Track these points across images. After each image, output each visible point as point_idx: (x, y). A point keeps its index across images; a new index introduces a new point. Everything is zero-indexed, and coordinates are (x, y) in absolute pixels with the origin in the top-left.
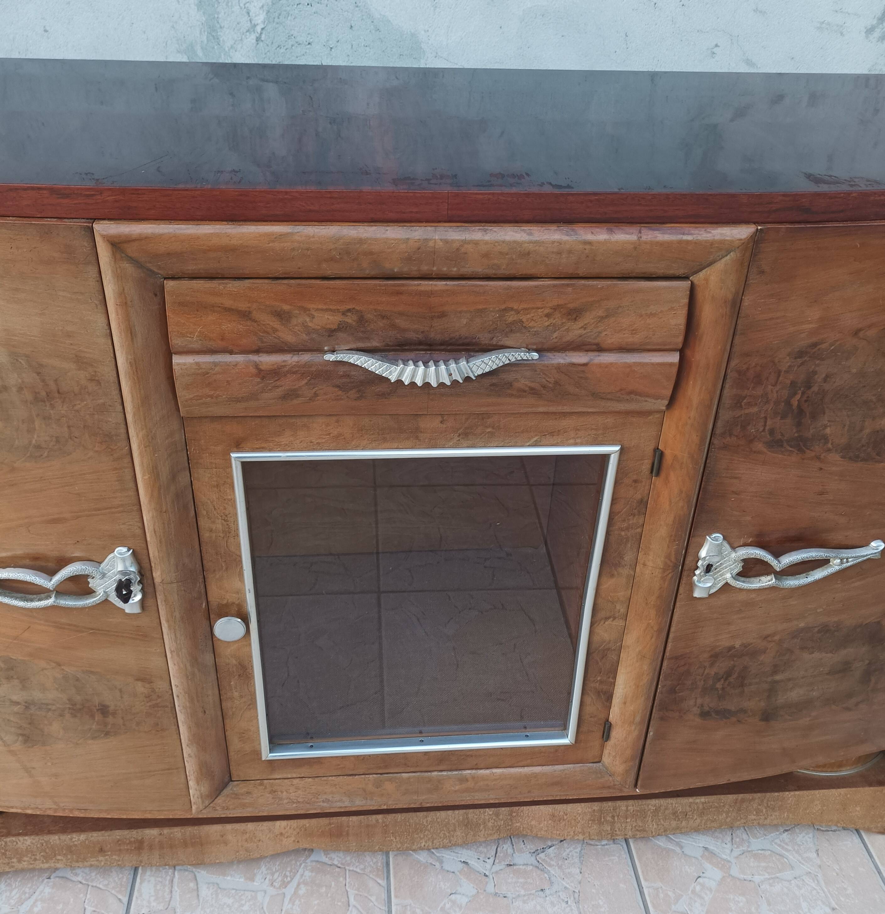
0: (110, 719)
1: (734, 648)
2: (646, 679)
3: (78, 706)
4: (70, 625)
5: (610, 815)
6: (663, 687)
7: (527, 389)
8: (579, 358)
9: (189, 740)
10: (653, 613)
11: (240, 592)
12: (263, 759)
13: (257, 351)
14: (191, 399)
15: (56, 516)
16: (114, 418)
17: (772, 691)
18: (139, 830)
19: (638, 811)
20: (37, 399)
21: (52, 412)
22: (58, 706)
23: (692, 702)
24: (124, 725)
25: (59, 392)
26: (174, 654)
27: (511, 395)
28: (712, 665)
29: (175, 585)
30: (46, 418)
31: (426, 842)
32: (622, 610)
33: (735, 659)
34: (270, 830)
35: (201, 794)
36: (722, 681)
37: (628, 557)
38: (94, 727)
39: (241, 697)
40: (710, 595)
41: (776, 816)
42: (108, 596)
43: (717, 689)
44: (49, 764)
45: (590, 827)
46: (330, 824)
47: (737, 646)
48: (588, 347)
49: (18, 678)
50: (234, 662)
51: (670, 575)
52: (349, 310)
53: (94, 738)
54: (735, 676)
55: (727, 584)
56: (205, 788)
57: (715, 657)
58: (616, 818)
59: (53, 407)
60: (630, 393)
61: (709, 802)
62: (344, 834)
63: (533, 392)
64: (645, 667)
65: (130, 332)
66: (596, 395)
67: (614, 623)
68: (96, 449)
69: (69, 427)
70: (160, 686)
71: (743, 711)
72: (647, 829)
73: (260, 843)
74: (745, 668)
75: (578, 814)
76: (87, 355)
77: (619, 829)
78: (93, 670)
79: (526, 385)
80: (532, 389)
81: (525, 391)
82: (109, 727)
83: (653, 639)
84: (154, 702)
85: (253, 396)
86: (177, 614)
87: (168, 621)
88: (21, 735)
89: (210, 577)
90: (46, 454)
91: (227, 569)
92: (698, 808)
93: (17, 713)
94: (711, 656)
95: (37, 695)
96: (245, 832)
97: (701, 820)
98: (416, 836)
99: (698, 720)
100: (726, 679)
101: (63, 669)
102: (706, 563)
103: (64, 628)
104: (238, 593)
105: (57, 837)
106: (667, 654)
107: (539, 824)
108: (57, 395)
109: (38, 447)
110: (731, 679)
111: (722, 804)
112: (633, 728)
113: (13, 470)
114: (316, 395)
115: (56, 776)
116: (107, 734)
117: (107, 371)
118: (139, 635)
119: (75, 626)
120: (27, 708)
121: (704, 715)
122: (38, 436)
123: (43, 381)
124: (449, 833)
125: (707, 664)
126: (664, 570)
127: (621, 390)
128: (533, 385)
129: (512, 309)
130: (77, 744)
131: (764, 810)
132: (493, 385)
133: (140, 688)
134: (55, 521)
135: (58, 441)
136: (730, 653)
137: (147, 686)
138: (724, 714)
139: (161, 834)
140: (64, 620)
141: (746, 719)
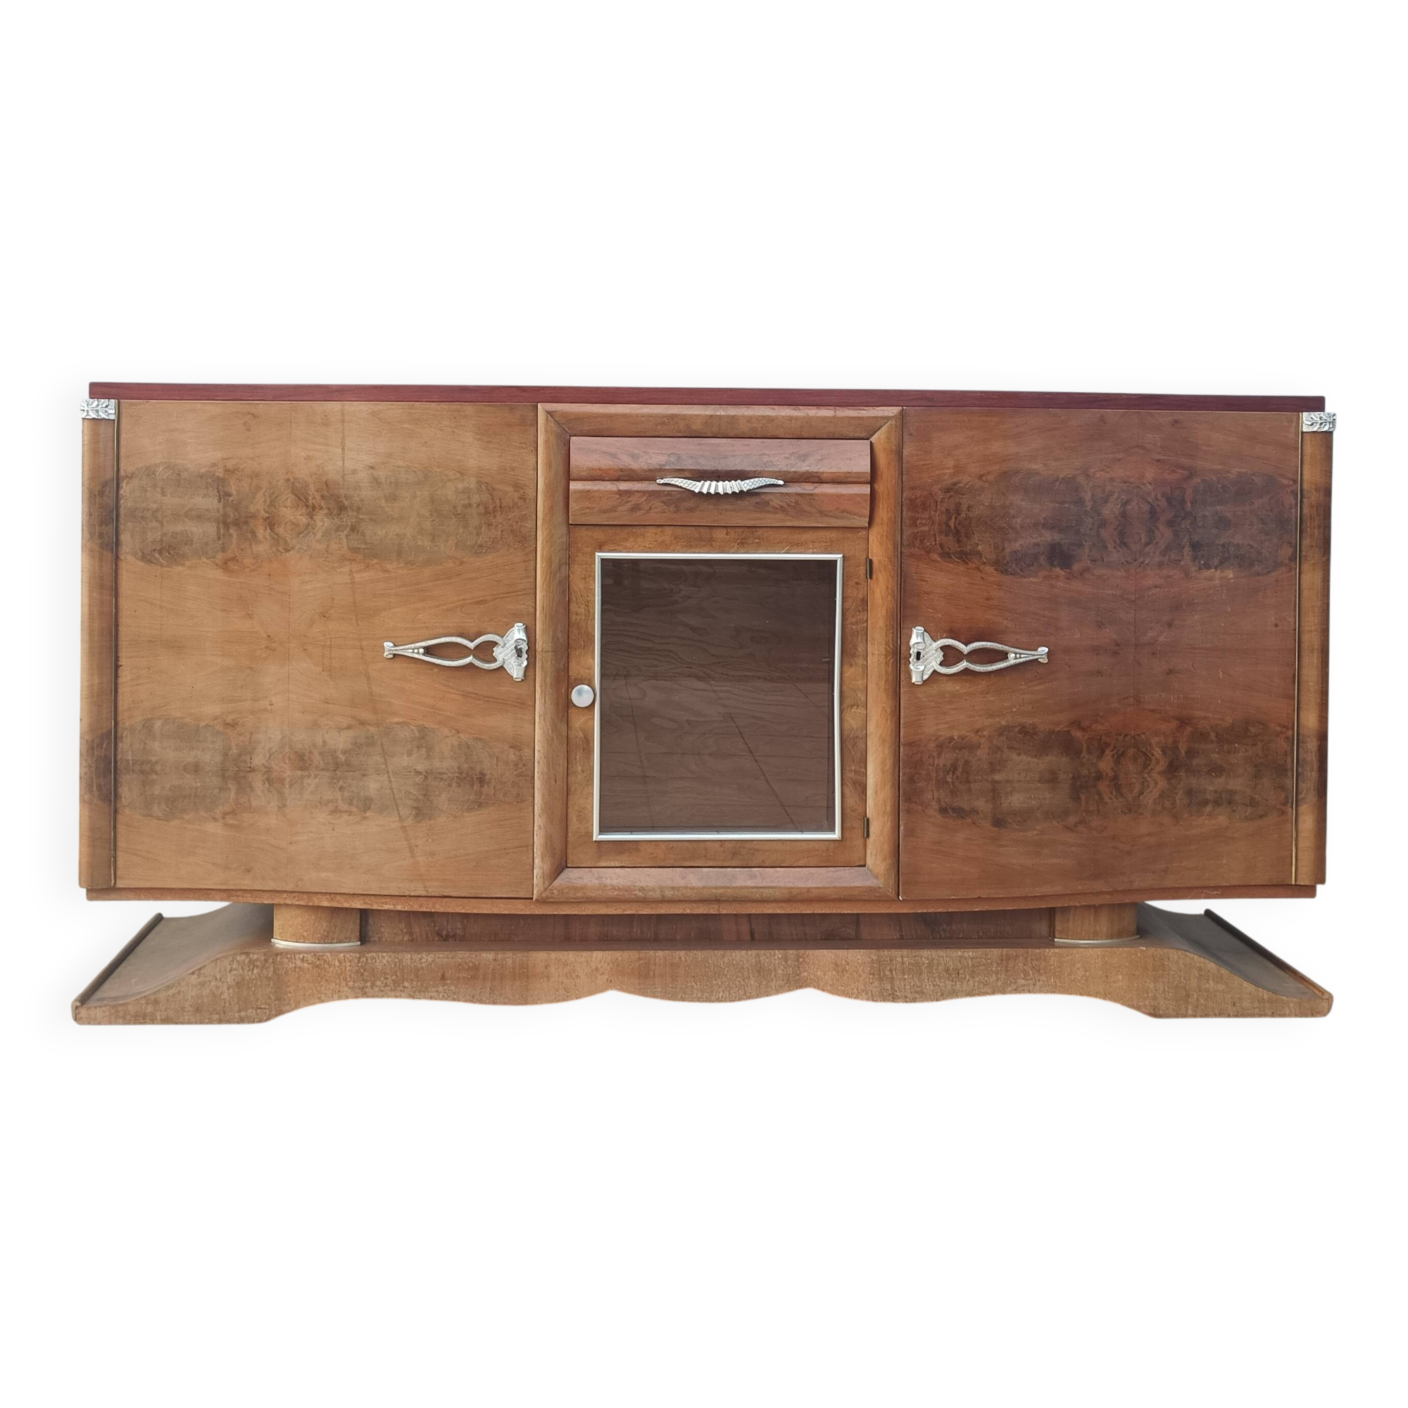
0: (485, 789)
1: (954, 739)
2: (889, 763)
3: (464, 775)
4: (472, 693)
5: (888, 968)
6: (904, 774)
7: (778, 507)
8: (808, 488)
9: (541, 810)
10: (884, 695)
11: (591, 668)
12: (594, 839)
13: (618, 480)
14: (577, 510)
15: (481, 599)
16: (530, 525)
17: (995, 793)
18: (478, 953)
19: (912, 964)
20: (487, 513)
21: (493, 521)
22: (450, 775)
23: (930, 796)
24: (494, 795)
25: (501, 507)
26: (542, 718)
27: (769, 512)
28: (939, 755)
29: (550, 654)
30: (490, 525)
31: (723, 991)
32: (862, 698)
33: (957, 751)
34: (587, 962)
35: (544, 872)
36: (951, 775)
37: (861, 648)
38: (471, 797)
39: (583, 771)
40: (924, 681)
41: (1043, 981)
42: (504, 663)
43: (948, 782)
44: (430, 840)
45: (872, 983)
46: (640, 959)
47: (956, 738)
48: (813, 480)
49: (426, 747)
50: (581, 735)
51: (892, 661)
52: (672, 454)
53: (469, 810)
54: (960, 770)
55: (935, 671)
56: (547, 867)
57: (940, 747)
58: (894, 973)
59: (495, 516)
60: (843, 511)
61: (977, 958)
62: (651, 973)
63: (782, 509)
64: (887, 751)
65: (549, 465)
66: (822, 513)
67: (859, 711)
68: (515, 547)
69: (502, 531)
70: (527, 752)
71: (974, 811)
72: (925, 991)
73: (577, 981)
74: (967, 762)
75: (858, 963)
76: (521, 482)
77: (899, 988)
78: (482, 737)
79: (778, 504)
80: (781, 507)
81: (777, 509)
82: (483, 797)
83: (889, 722)
84: (520, 770)
85: (614, 509)
86: (548, 680)
87: (541, 687)
88: (415, 808)
89: (572, 653)
90: (484, 551)
91: (584, 648)
92: (968, 963)
93: (418, 784)
94: (937, 746)
95: (437, 764)
96: (565, 964)
97: (974, 982)
98: (714, 982)
99: (939, 816)
100: (953, 773)
101: (460, 737)
102: (916, 651)
103: (468, 697)
104: (589, 669)
105: (409, 956)
106: (902, 740)
107: (825, 975)
108: (499, 509)
109: (481, 546)
110: (958, 773)
111: (989, 961)
112: (886, 818)
113: (462, 563)
114: (651, 508)
115: (433, 854)
116: (480, 805)
117: (531, 493)
118: (518, 702)
119: (476, 694)
120: (426, 777)
121: (943, 811)
122: (482, 538)
123: (493, 499)
124: (744, 980)
125: (935, 754)
126: (886, 656)
127: (837, 509)
128: (781, 504)
129: (766, 454)
130: (456, 817)
131: (1031, 973)
132: (757, 503)
133: (512, 757)
134: (479, 603)
135: (493, 542)
136: (951, 744)
137: (518, 753)
138: (960, 813)
139: (495, 960)
140: (470, 689)
141: (980, 821)
